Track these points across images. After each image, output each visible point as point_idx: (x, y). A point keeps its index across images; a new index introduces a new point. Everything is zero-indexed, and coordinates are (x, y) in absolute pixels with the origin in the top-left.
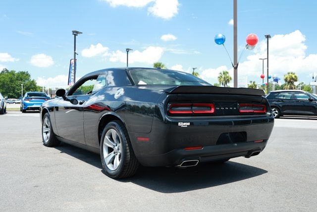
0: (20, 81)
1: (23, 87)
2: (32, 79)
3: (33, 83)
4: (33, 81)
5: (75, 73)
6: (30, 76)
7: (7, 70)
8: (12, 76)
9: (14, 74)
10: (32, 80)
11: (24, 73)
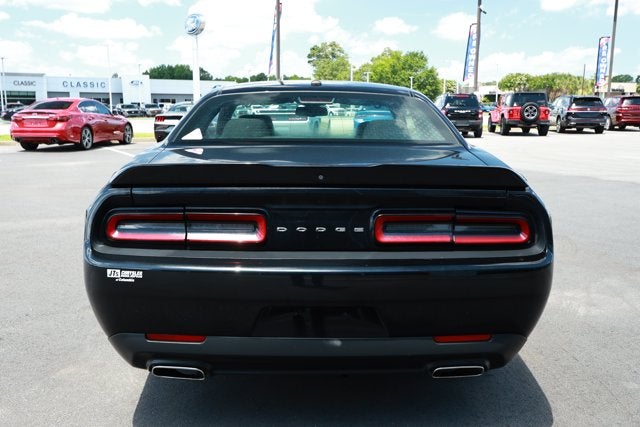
0: (409, 72)
1: (414, 82)
2: (429, 66)
3: (431, 74)
4: (431, 71)
5: (477, 54)
6: (426, 60)
7: (390, 51)
8: (395, 61)
9: (398, 59)
10: (429, 69)
11: (415, 55)
